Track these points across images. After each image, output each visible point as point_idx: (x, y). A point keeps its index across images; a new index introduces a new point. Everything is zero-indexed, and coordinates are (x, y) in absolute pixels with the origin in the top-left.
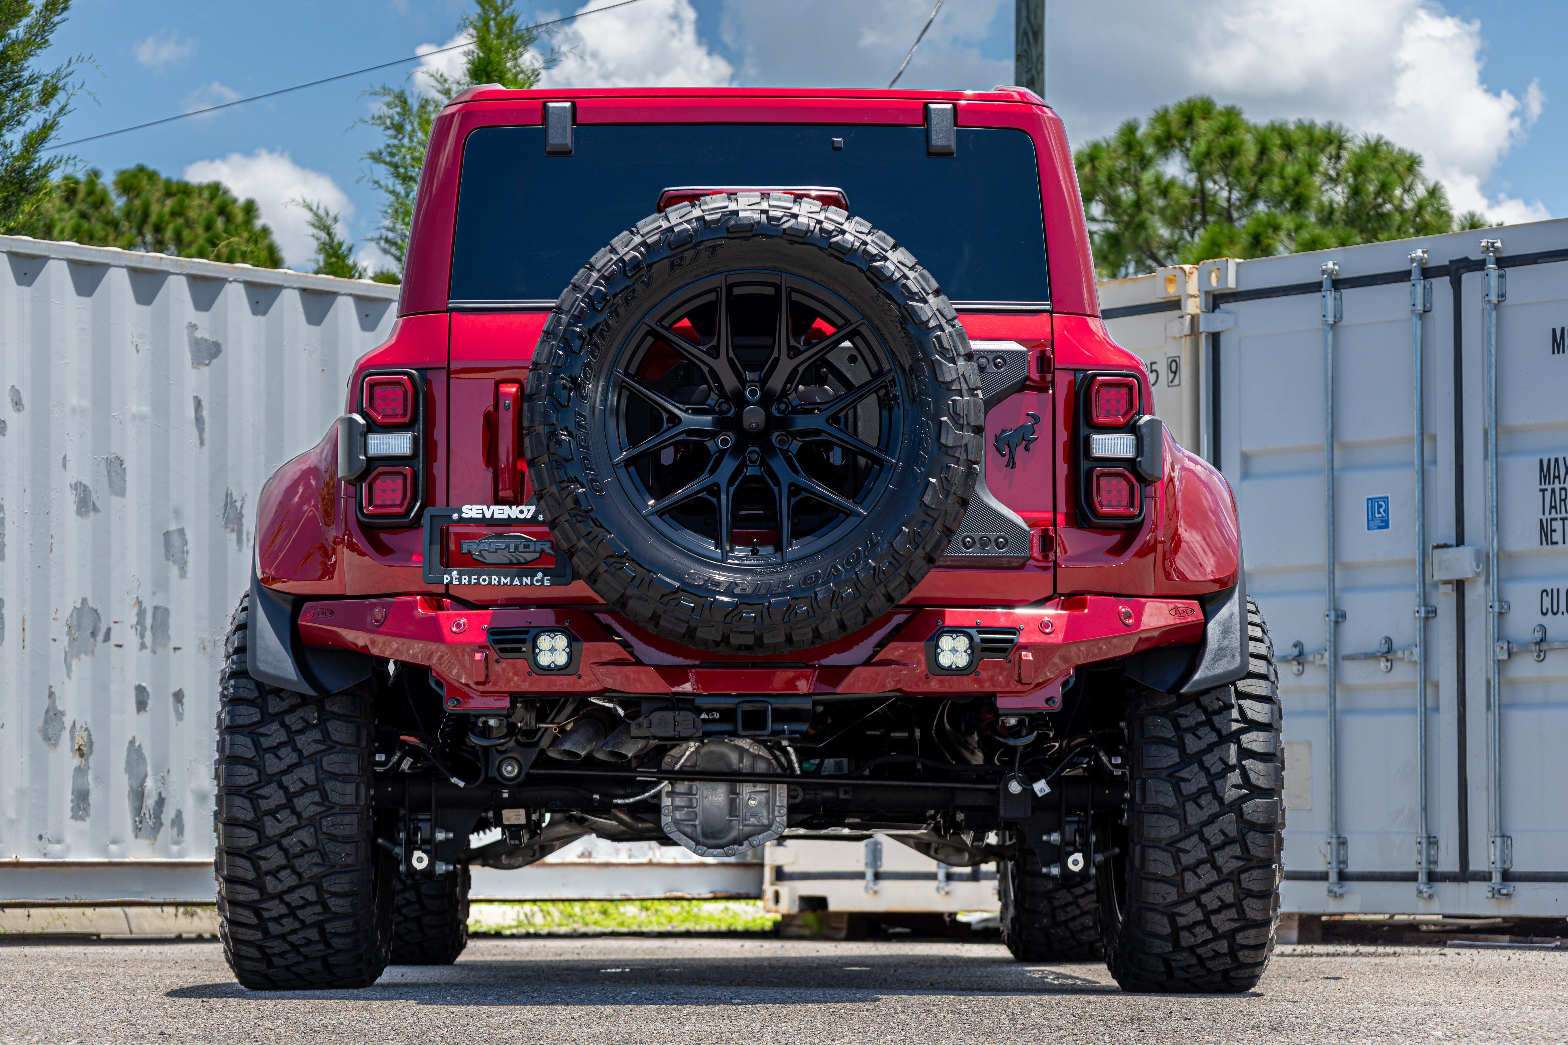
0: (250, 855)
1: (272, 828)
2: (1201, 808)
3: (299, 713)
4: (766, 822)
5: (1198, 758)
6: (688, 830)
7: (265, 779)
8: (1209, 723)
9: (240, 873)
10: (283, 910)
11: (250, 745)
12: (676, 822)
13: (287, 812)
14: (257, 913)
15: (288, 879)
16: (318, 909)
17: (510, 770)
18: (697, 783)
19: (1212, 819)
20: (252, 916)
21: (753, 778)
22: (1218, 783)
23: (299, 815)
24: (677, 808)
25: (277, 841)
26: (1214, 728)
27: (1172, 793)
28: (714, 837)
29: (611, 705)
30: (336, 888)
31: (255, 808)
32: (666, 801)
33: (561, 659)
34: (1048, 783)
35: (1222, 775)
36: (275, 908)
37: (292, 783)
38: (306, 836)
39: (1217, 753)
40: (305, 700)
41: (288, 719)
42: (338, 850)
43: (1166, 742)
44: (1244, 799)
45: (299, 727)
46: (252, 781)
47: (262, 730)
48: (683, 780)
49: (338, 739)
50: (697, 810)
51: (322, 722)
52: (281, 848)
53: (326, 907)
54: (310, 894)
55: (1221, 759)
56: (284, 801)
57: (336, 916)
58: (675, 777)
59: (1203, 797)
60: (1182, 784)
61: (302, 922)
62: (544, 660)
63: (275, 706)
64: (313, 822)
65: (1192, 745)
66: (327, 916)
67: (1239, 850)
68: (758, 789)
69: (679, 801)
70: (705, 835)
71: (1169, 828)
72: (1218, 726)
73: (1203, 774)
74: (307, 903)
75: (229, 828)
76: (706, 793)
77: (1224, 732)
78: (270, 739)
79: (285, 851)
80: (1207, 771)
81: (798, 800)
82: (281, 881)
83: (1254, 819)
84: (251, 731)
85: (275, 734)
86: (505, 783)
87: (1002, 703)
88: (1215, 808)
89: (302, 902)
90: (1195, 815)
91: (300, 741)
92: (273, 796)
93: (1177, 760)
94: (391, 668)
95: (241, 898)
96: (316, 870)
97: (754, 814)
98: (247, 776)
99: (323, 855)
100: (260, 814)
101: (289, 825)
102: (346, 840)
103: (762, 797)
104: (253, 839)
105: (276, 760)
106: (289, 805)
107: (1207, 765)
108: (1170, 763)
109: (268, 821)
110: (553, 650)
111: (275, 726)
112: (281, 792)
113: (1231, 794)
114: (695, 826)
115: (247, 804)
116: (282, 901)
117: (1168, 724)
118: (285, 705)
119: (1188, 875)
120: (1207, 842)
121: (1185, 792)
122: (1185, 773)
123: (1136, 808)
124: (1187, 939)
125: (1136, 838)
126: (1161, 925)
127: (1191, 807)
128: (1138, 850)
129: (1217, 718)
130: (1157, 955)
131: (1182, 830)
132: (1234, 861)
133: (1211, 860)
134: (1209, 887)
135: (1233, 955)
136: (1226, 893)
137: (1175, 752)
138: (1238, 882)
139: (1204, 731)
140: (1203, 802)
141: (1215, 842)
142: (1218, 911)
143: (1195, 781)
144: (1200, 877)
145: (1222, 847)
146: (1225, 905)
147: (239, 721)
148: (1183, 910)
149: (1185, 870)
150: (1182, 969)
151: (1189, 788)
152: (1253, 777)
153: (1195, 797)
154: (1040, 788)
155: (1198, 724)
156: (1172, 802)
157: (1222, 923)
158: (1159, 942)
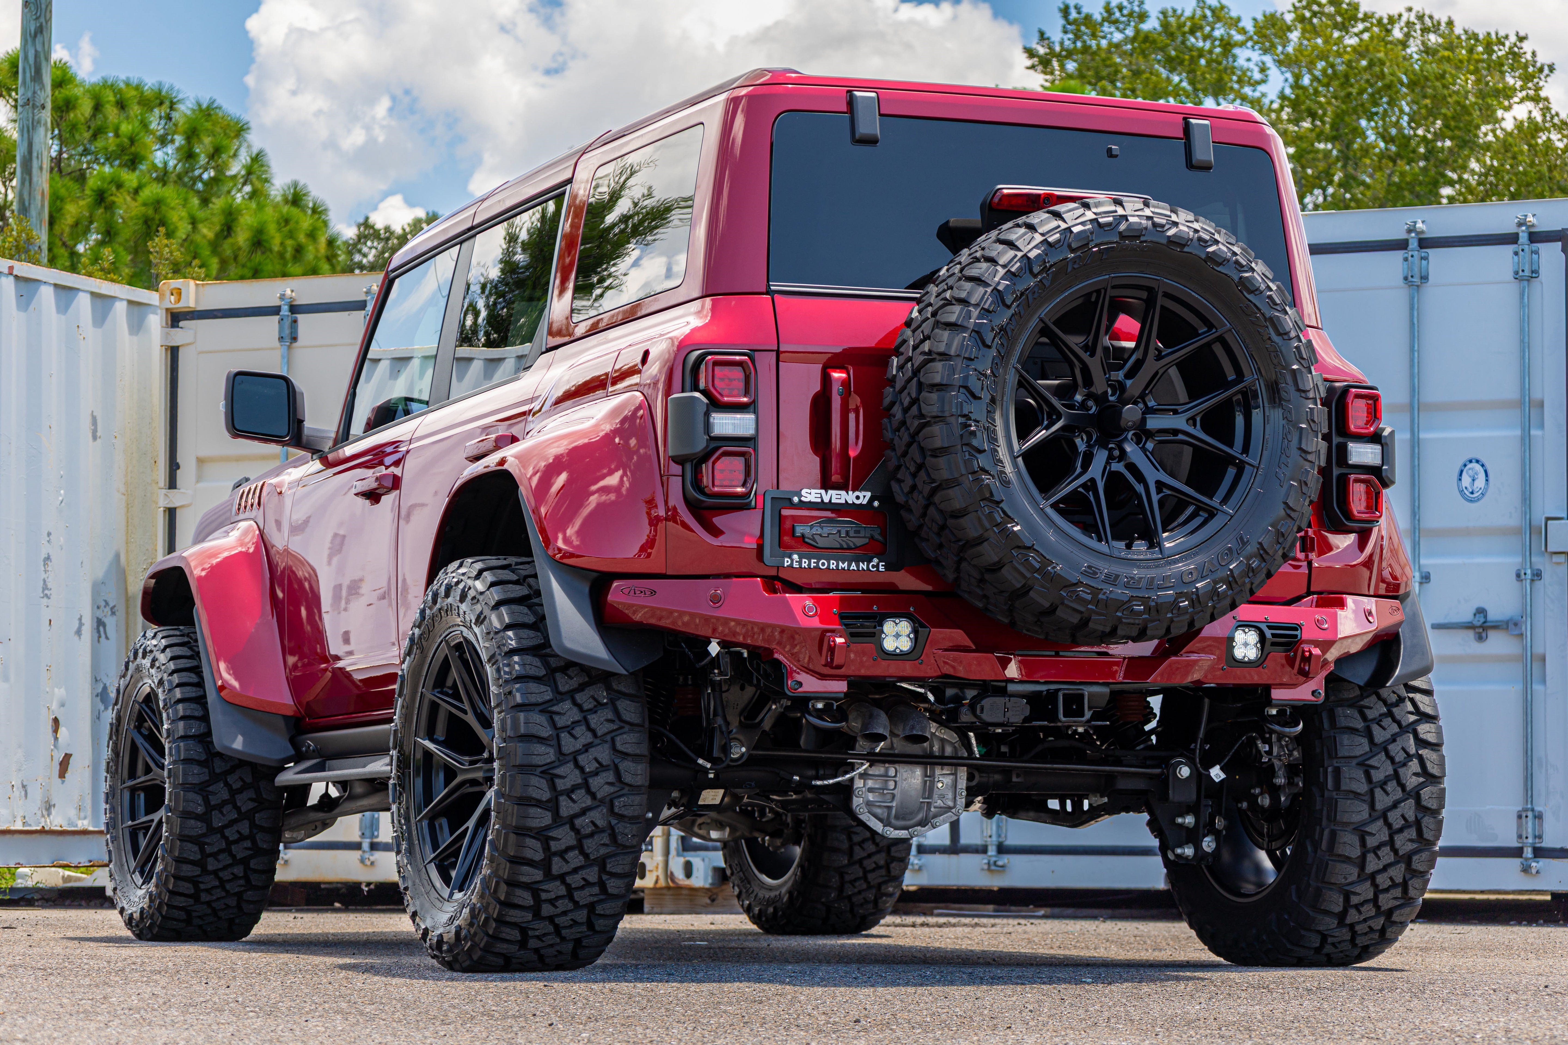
0: (542, 835)
1: (566, 808)
2: (1387, 794)
3: (589, 691)
4: (951, 804)
5: (1384, 747)
6: (878, 811)
7: (560, 758)
8: (1390, 714)
9: (527, 854)
10: (562, 891)
11: (545, 724)
12: (869, 804)
13: (583, 792)
14: (536, 894)
15: (575, 860)
16: (595, 890)
17: (736, 751)
18: (897, 766)
19: (1395, 805)
20: (530, 898)
21: (942, 760)
22: (1401, 771)
23: (593, 796)
24: (871, 790)
25: (570, 822)
26: (1395, 720)
27: (1364, 780)
28: (904, 819)
29: (922, 691)
30: (617, 869)
31: (553, 787)
32: (859, 784)
33: (905, 644)
34: (1221, 769)
35: (1405, 764)
36: (554, 890)
37: (587, 762)
38: (598, 817)
39: (1400, 742)
40: (591, 679)
41: (579, 697)
42: (626, 831)
43: (1353, 731)
44: (1422, 786)
45: (591, 706)
46: (549, 761)
47: (555, 708)
48: (884, 762)
49: (628, 719)
50: (895, 792)
51: (612, 702)
52: (573, 828)
53: (602, 889)
54: (592, 875)
55: (1403, 749)
56: (580, 781)
58: (874, 759)
59: (1389, 783)
60: (1373, 772)
61: (576, 903)
62: (889, 644)
63: (564, 683)
64: (607, 803)
65: (1380, 735)
66: (602, 897)
67: (1415, 834)
68: (945, 772)
69: (870, 783)
70: (897, 817)
71: (1360, 813)
72: (1398, 717)
73: (1389, 762)
74: (587, 884)
76: (905, 775)
77: (1404, 724)
78: (564, 718)
79: (577, 831)
80: (1392, 759)
81: (974, 783)
82: (567, 862)
83: (1429, 805)
84: (545, 710)
85: (568, 712)
87: (1277, 694)
88: (1399, 794)
89: (583, 883)
90: (1382, 801)
91: (593, 719)
92: (569, 776)
93: (1367, 749)
95: (523, 879)
96: (603, 851)
97: (942, 797)
98: (545, 755)
99: (613, 836)
100: (556, 794)
101: (584, 805)
102: (634, 821)
103: (948, 780)
104: (545, 819)
105: (572, 740)
106: (585, 785)
107: (1392, 754)
108: (1362, 752)
109: (563, 801)
110: (897, 636)
111: (567, 705)
112: (577, 772)
113: (1413, 781)
114: (889, 808)
115: (544, 784)
116: (564, 882)
117: (1357, 715)
118: (574, 683)
119: (1370, 857)
120: (1389, 825)
121: (1375, 780)
122: (1373, 762)
123: (1326, 794)
124: (1353, 916)
125: (1324, 822)
126: (1336, 903)
127: (1378, 792)
128: (1326, 833)
129: (1395, 710)
130: (1319, 932)
131: (1370, 815)
132: (1409, 844)
133: (1391, 842)
134: (1385, 868)
135: (1383, 931)
136: (1398, 873)
137: (1365, 741)
138: (1409, 863)
139: (1387, 722)
140: (1389, 788)
141: (1396, 826)
142: (1387, 890)
143: (1382, 769)
144: (1379, 858)
145: (1401, 830)
146: (1394, 885)
147: (533, 699)
148: (1358, 889)
149: (1369, 851)
150: (1333, 944)
151: (1378, 776)
152: (1429, 766)
153: (1383, 785)
154: (1216, 773)
155: (1381, 715)
156: (1362, 787)
157: (1386, 901)
158: (1327, 919)
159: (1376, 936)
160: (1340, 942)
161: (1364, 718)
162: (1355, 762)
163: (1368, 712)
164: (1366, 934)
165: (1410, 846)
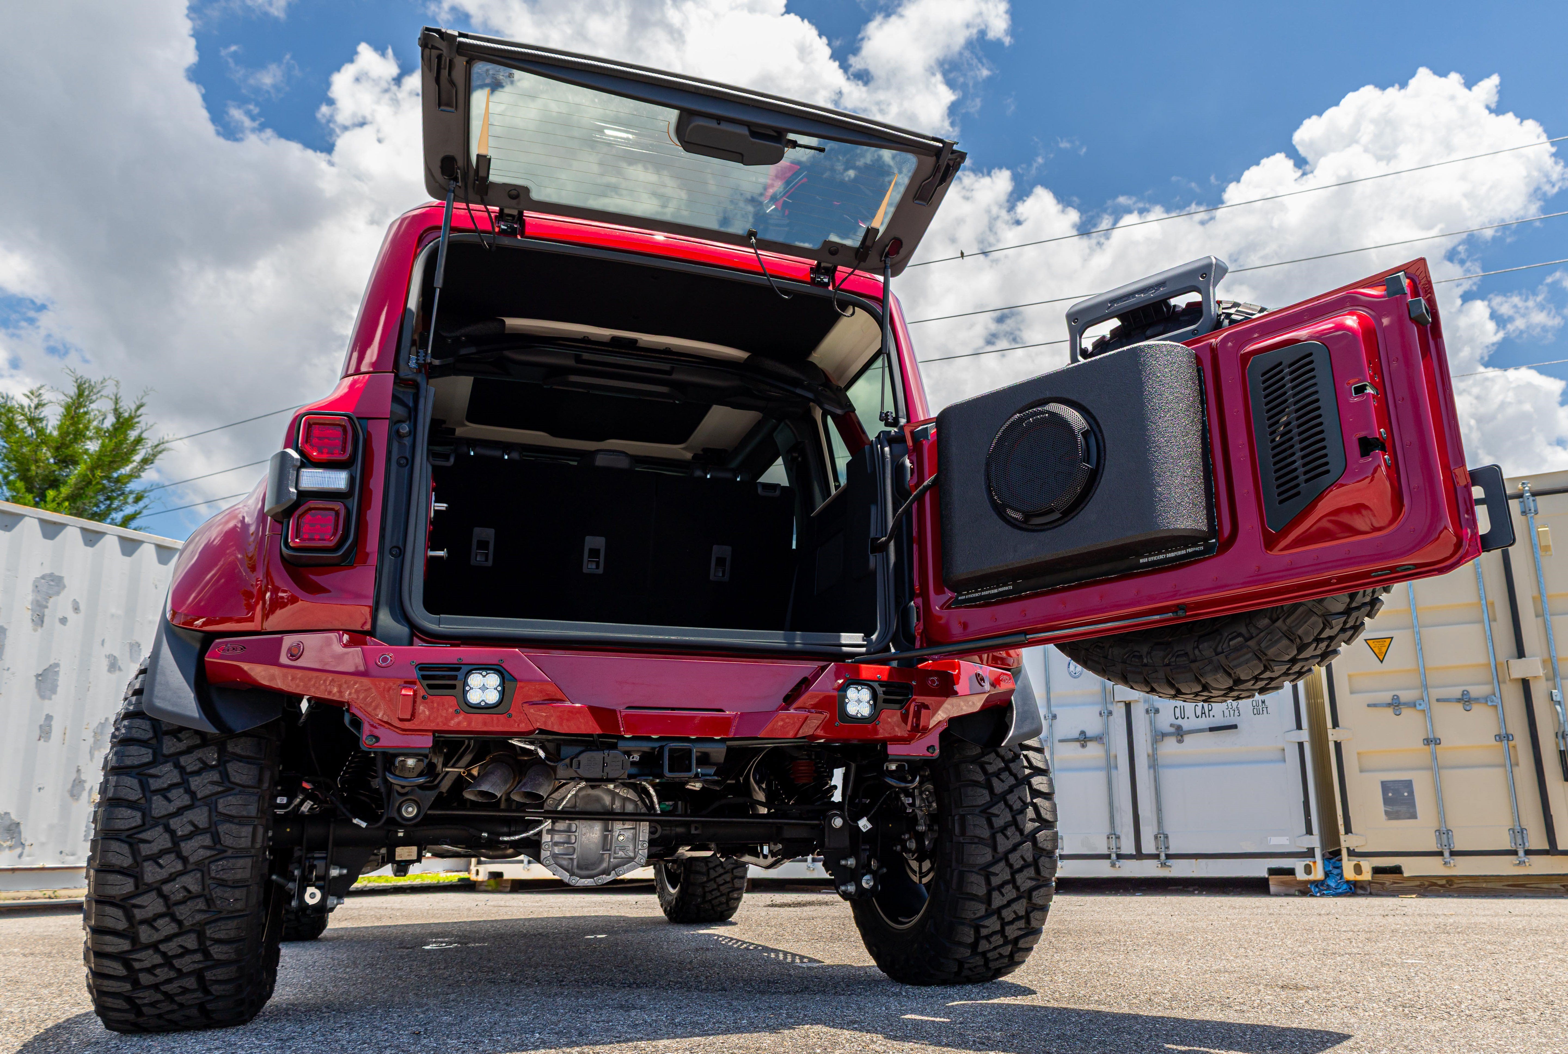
0: (123, 904)
1: (151, 873)
2: (1008, 838)
3: (197, 754)
4: (632, 855)
5: (1003, 797)
6: (565, 863)
7: (149, 821)
8: (1007, 768)
9: (110, 923)
10: (158, 959)
11: (137, 787)
12: (554, 856)
13: (173, 856)
14: (127, 964)
15: (166, 927)
16: (198, 957)
17: (410, 811)
18: (577, 822)
19: (1015, 848)
20: (121, 968)
21: (623, 816)
22: (1019, 818)
23: (185, 860)
24: (556, 844)
25: (157, 889)
26: (1012, 774)
27: (986, 827)
28: (587, 869)
29: (532, 748)
30: (222, 935)
31: (135, 853)
32: (546, 838)
33: (492, 697)
34: (868, 820)
35: (1022, 811)
36: (149, 958)
37: (181, 825)
38: (192, 882)
39: (1017, 793)
40: (204, 740)
41: (183, 760)
42: (226, 895)
43: (976, 784)
44: (1038, 830)
45: (196, 768)
46: (134, 825)
47: (152, 771)
48: (565, 819)
49: (238, 781)
50: (575, 845)
51: (222, 762)
52: (161, 894)
53: (207, 954)
54: (190, 941)
55: (1020, 798)
56: (169, 845)
57: (220, 964)
58: (556, 816)
59: (1009, 829)
60: (994, 819)
61: (179, 971)
62: (474, 697)
63: (170, 746)
64: (202, 867)
65: (999, 787)
66: (208, 963)
67: (1033, 872)
68: (626, 826)
69: (557, 838)
70: (579, 867)
71: (985, 855)
72: (1014, 771)
73: (1007, 810)
74: (186, 951)
75: (102, 875)
76: (584, 830)
77: (1020, 777)
78: (160, 781)
79: (165, 898)
80: (1010, 808)
81: (657, 836)
82: (157, 930)
83: (1045, 847)
84: (140, 773)
85: (167, 774)
86: (403, 823)
87: (894, 750)
88: (1018, 838)
89: (180, 951)
90: (1003, 844)
91: (195, 782)
92: (158, 840)
93: (988, 798)
94: (304, 706)
95: (109, 949)
96: (199, 917)
97: (623, 848)
98: (129, 818)
99: (209, 901)
100: (139, 859)
101: (173, 870)
102: (236, 885)
103: (629, 834)
104: (127, 886)
105: (165, 802)
106: (175, 849)
107: (1011, 803)
108: (983, 802)
109: (149, 867)
110: (484, 688)
111: (168, 767)
112: (167, 836)
113: (1030, 826)
114: (572, 859)
115: (125, 849)
116: (157, 950)
117: (979, 770)
118: (182, 745)
119: (995, 894)
120: (1011, 866)
121: (996, 825)
122: (994, 810)
123: (955, 839)
124: (984, 946)
125: (954, 864)
126: (968, 935)
127: (1000, 837)
128: (956, 873)
129: (1011, 765)
130: (956, 960)
131: (993, 857)
132: (1029, 881)
133: (1013, 881)
134: (1009, 903)
135: (1011, 956)
136: (1020, 907)
137: (986, 792)
138: (1030, 898)
139: (1005, 775)
140: (1009, 833)
141: (1017, 866)
142: (1011, 923)
143: (1003, 816)
144: (1003, 895)
145: (1021, 870)
146: (1018, 918)
147: (128, 762)
148: (986, 923)
149: (994, 889)
150: (970, 969)
151: (998, 823)
152: (1043, 812)
153: (1003, 830)
154: (864, 824)
155: (999, 769)
156: (986, 833)
157: (1012, 932)
158: (962, 949)
159: (1006, 960)
160: (975, 967)
161: (985, 771)
162: (977, 810)
163: (988, 767)
164: (997, 959)
165: (1030, 884)
